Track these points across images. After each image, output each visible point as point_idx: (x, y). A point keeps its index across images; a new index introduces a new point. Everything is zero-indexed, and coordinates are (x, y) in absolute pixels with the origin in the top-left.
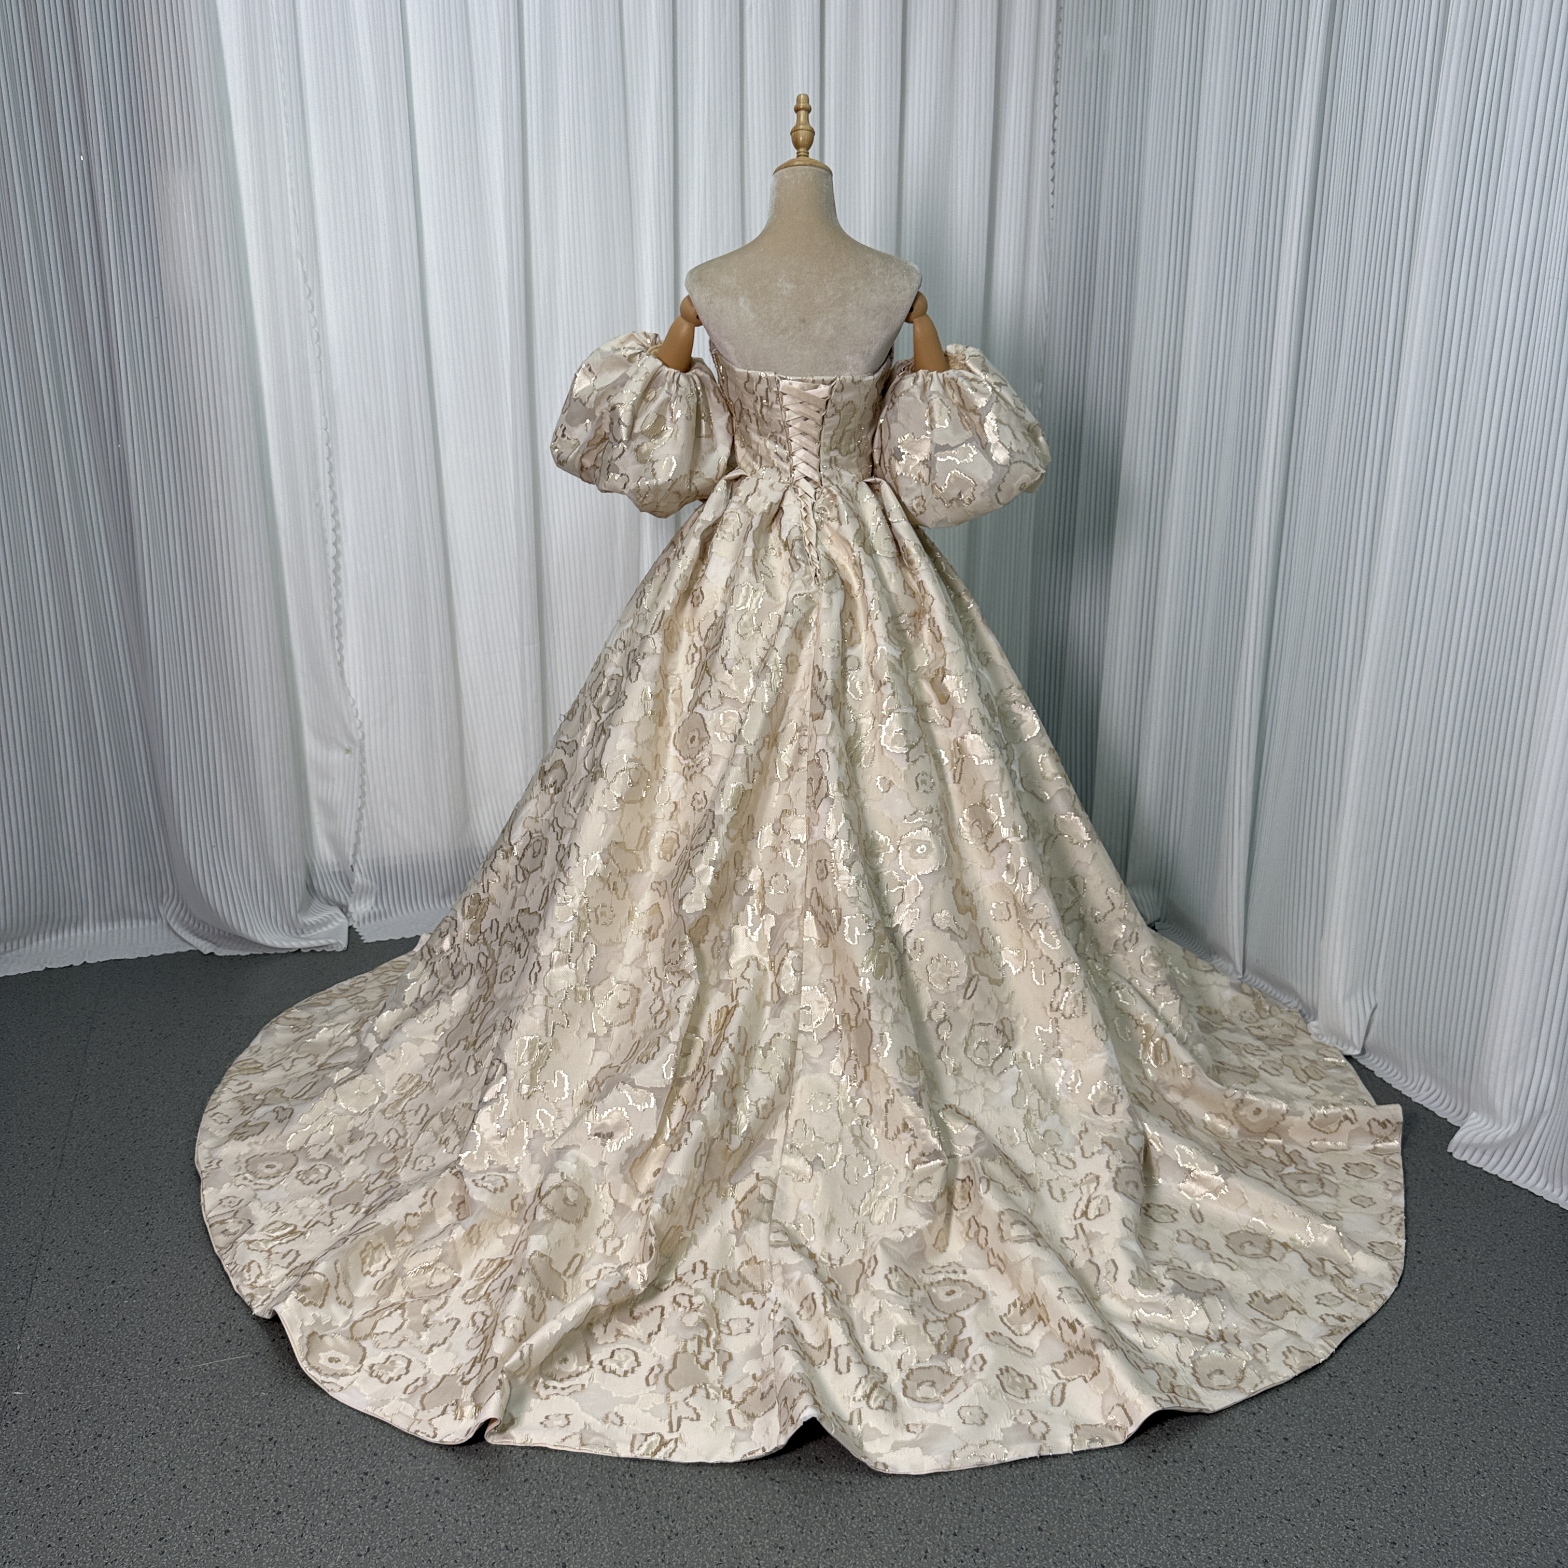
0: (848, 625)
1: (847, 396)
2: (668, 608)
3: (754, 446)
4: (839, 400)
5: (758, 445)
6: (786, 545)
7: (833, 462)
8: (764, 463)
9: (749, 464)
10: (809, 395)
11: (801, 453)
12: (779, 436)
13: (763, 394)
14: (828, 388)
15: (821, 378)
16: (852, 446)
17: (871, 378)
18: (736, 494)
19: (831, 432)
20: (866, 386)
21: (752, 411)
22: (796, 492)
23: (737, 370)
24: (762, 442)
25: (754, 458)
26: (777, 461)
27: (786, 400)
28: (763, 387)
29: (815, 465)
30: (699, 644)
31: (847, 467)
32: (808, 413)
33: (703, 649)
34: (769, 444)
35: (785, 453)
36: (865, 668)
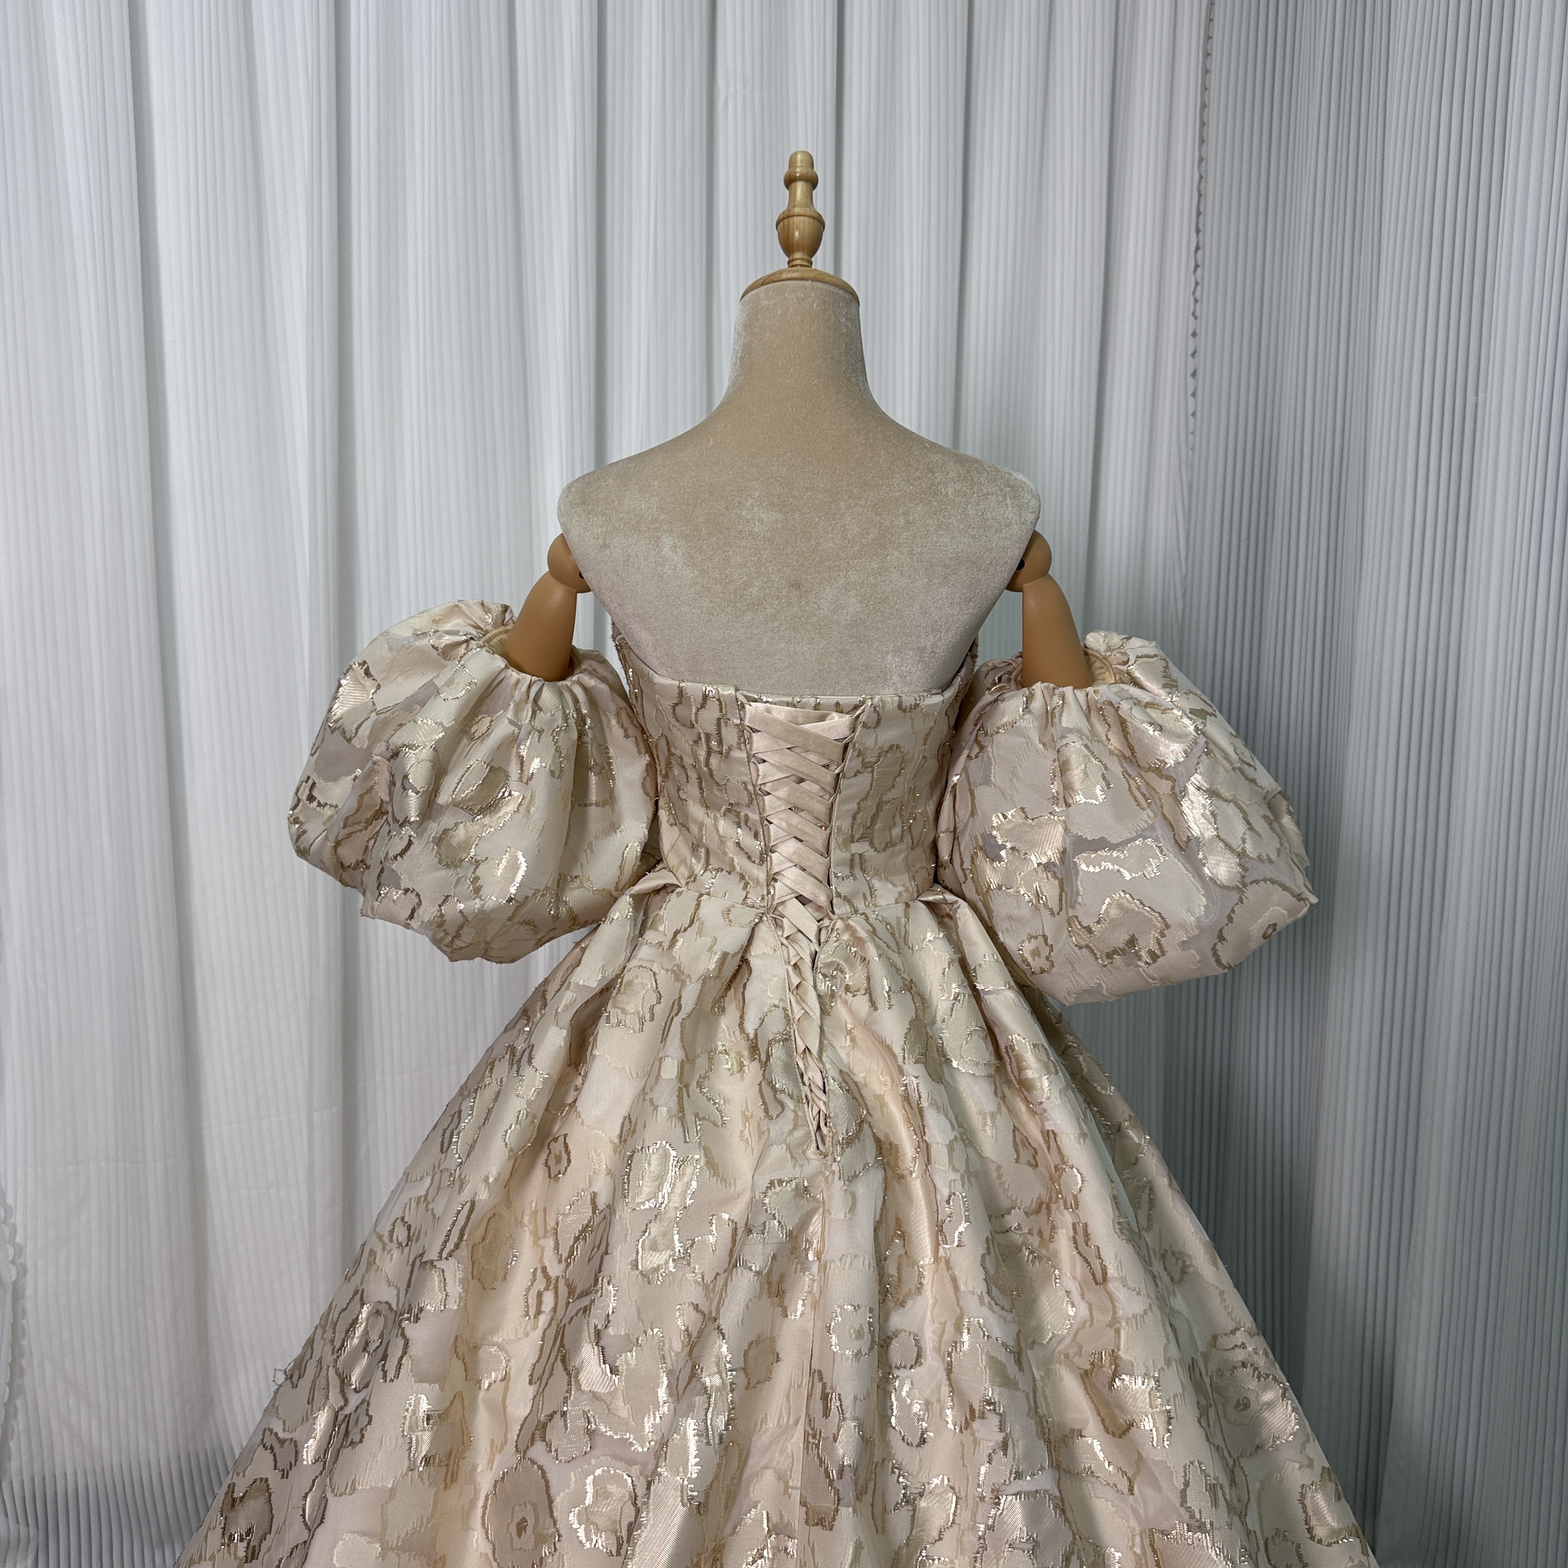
0: (894, 1252)
1: (887, 736)
2: (483, 1195)
3: (694, 829)
4: (870, 742)
5: (701, 826)
6: (754, 1049)
7: (856, 864)
8: (714, 864)
9: (683, 861)
10: (807, 734)
11: (789, 848)
12: (744, 812)
13: (712, 730)
14: (847, 719)
15: (834, 699)
16: (897, 831)
17: (938, 699)
18: (654, 927)
19: (853, 806)
20: (926, 715)
21: (688, 761)
22: (778, 925)
23: (658, 679)
24: (709, 821)
25: (694, 848)
26: (739, 861)
27: (759, 743)
28: (711, 714)
29: (820, 871)
30: (555, 1270)
31: (885, 873)
32: (805, 770)
33: (561, 1283)
34: (724, 826)
35: (756, 846)
36: (932, 1361)
